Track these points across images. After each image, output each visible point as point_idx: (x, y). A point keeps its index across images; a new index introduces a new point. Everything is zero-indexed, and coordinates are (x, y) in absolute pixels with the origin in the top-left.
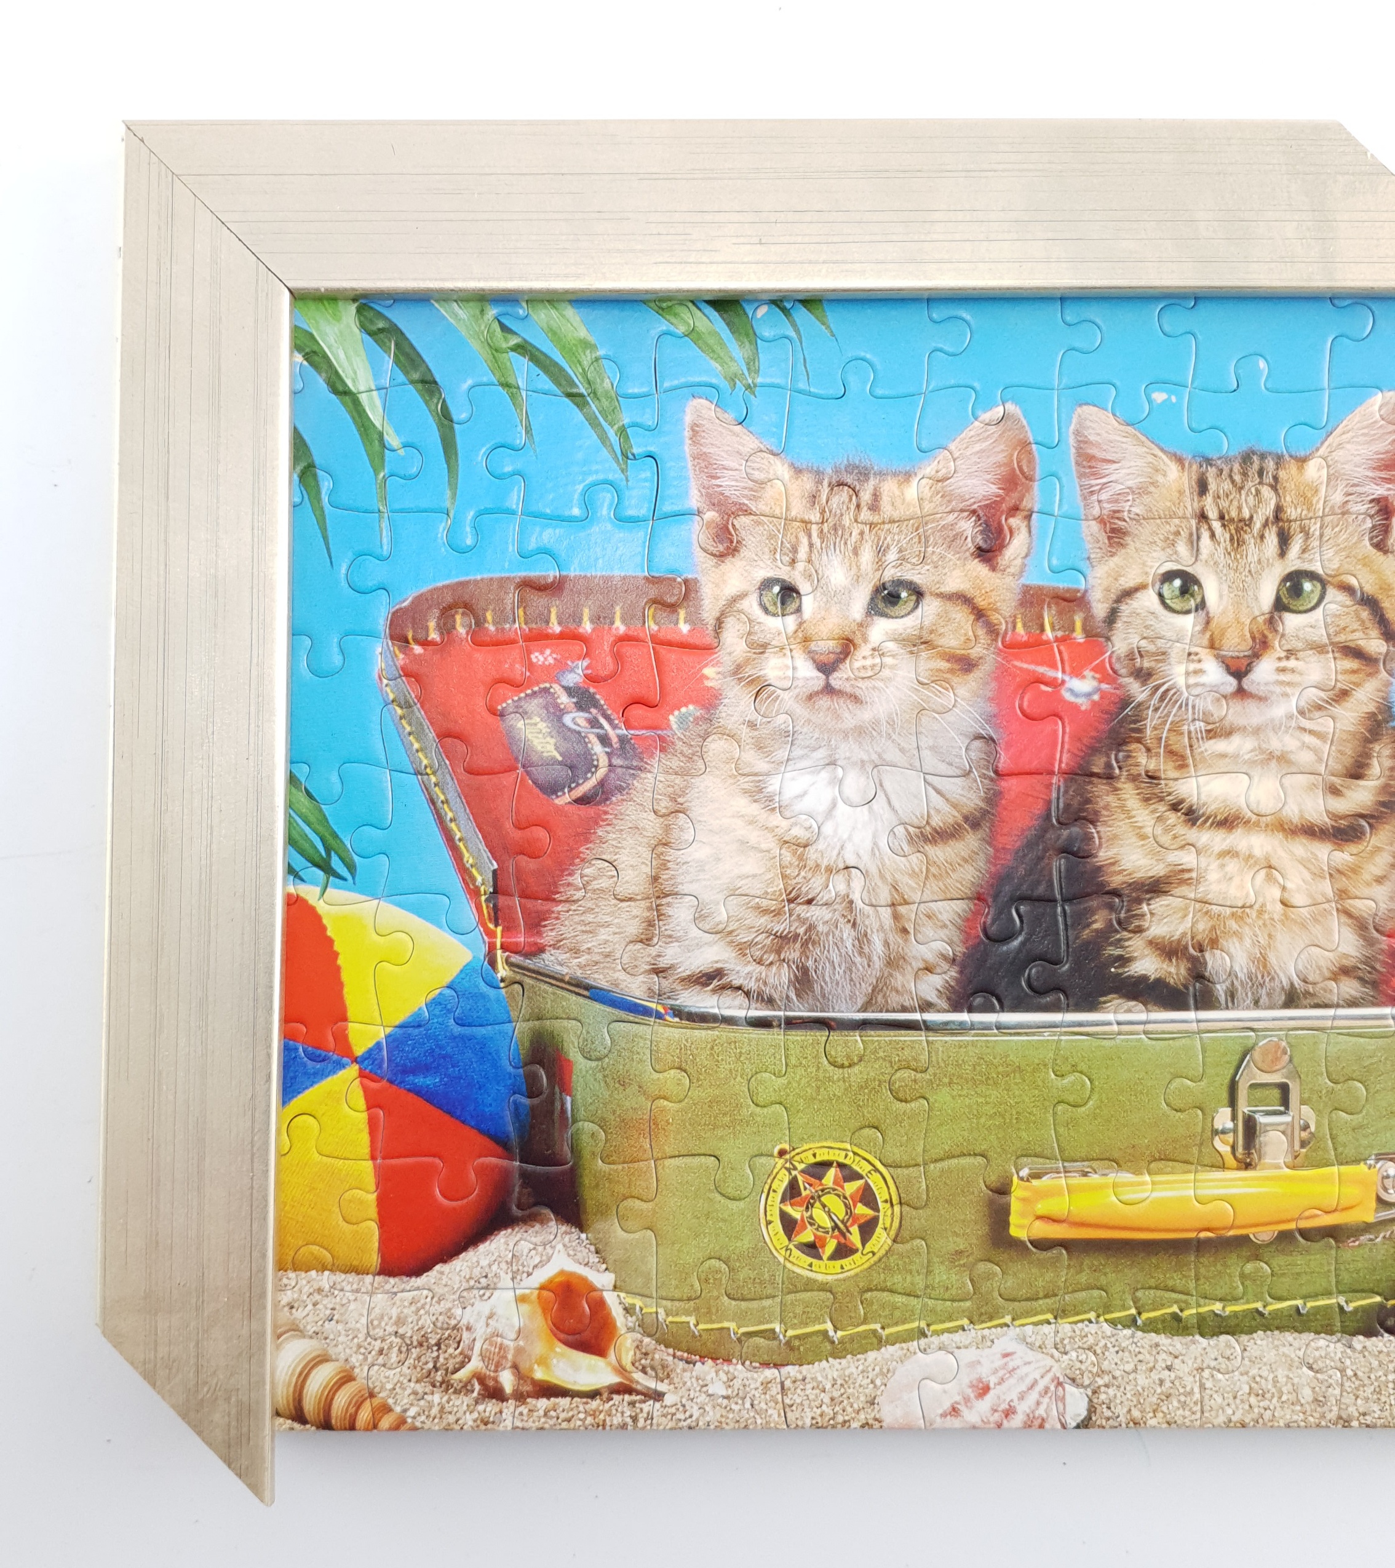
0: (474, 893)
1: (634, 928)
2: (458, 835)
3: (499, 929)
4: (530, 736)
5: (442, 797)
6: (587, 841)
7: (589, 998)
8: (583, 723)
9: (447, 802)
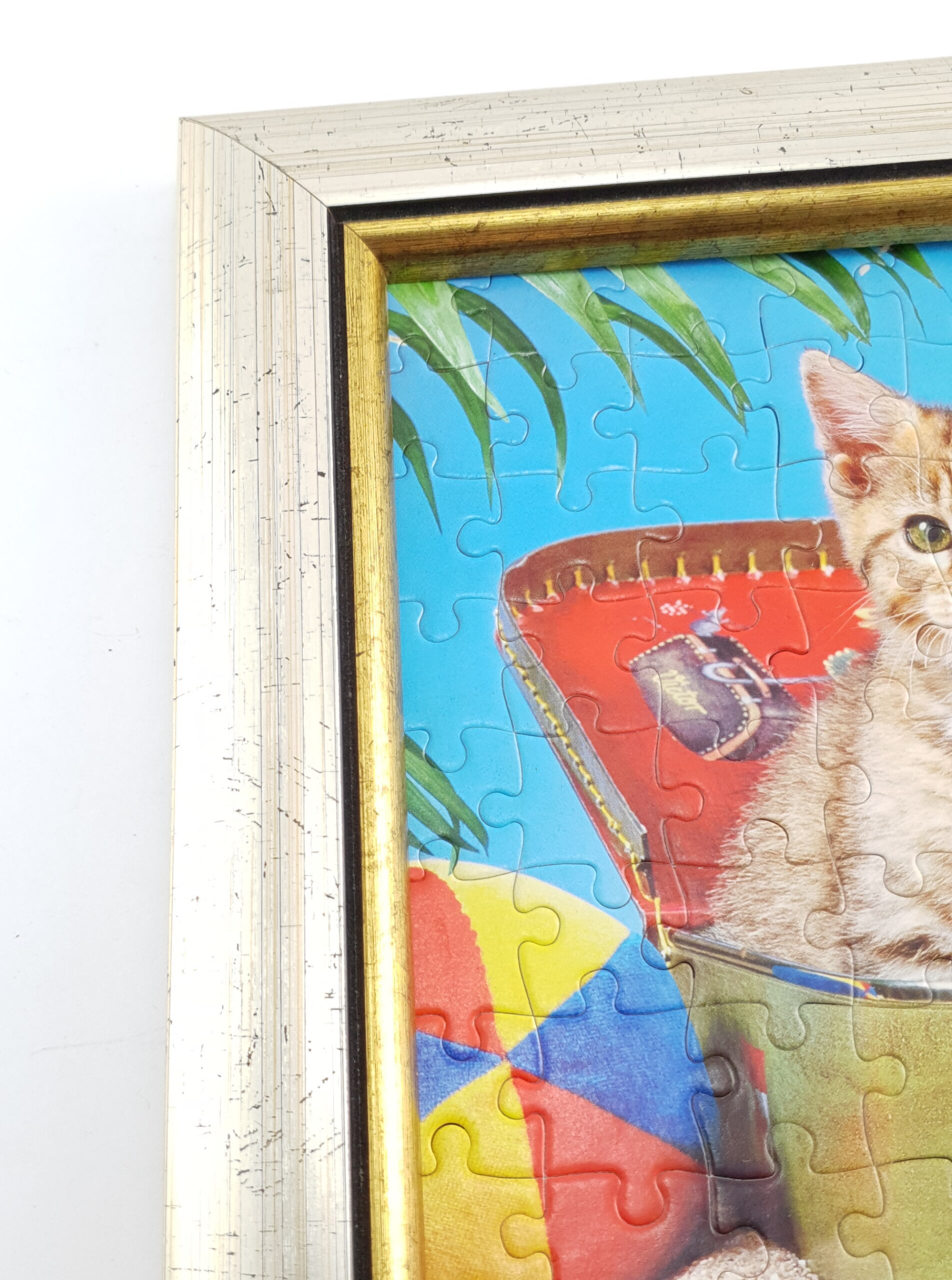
0: (624, 863)
1: (815, 894)
2: (598, 799)
3: (657, 901)
4: (668, 691)
5: (576, 759)
6: (747, 799)
7: (773, 976)
8: (727, 674)
9: (582, 763)
